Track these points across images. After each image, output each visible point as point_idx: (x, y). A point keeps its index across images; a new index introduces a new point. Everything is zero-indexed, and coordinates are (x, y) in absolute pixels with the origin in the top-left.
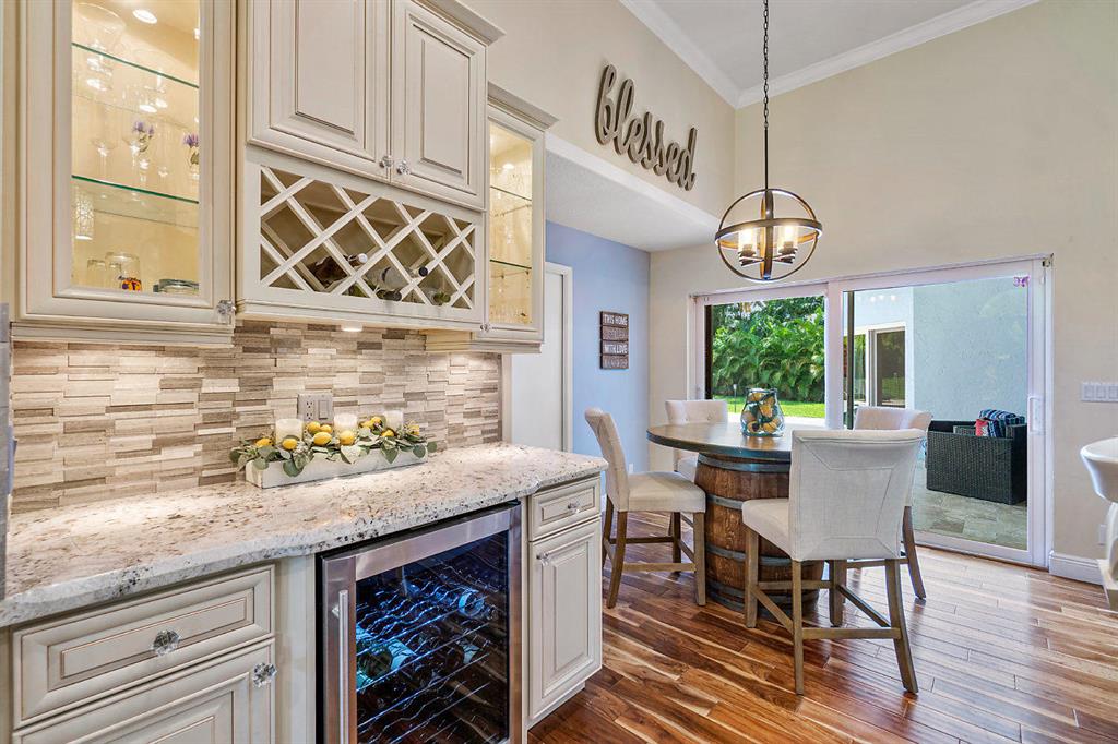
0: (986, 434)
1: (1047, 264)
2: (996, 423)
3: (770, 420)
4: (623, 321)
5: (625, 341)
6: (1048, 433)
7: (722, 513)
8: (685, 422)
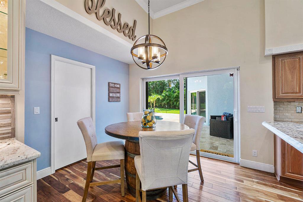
0: (224, 120)
1: (238, 70)
2: (226, 117)
3: (151, 121)
4: (118, 86)
5: (119, 93)
6: (239, 121)
8: (133, 120)
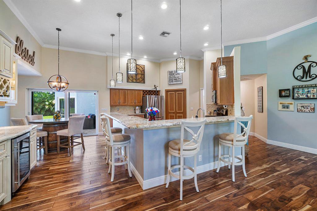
2: (91, 116)
7: (51, 135)
